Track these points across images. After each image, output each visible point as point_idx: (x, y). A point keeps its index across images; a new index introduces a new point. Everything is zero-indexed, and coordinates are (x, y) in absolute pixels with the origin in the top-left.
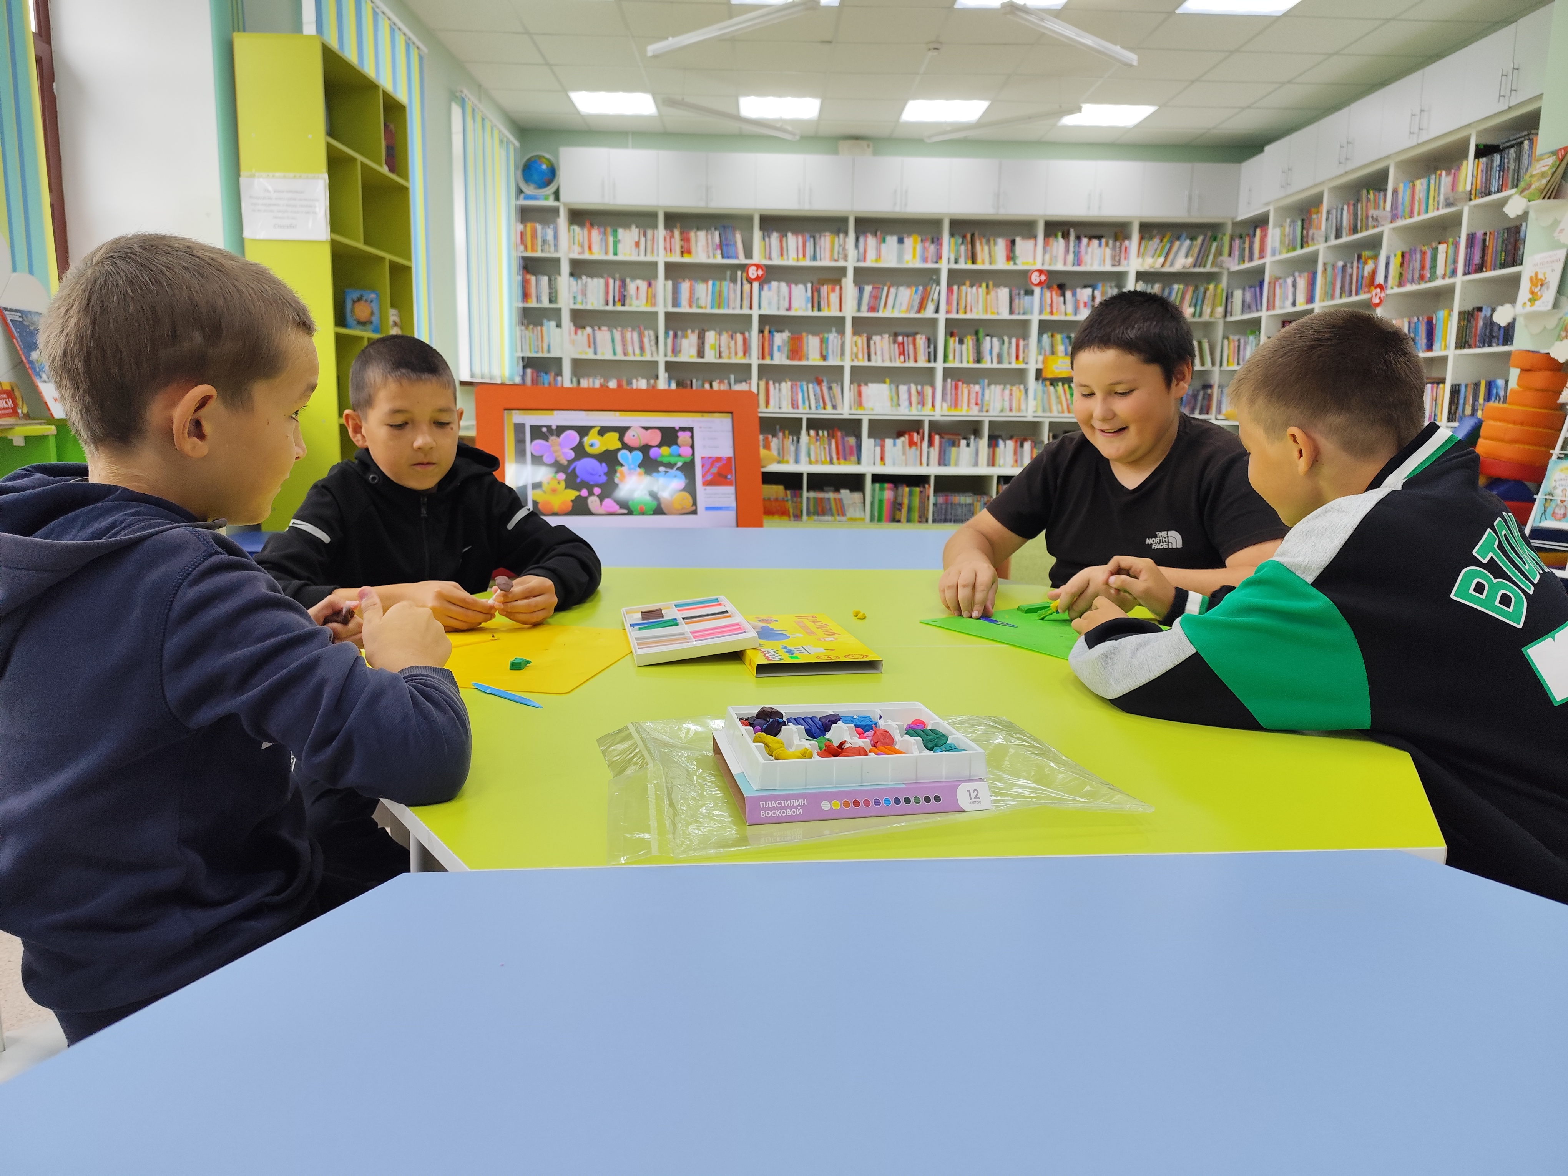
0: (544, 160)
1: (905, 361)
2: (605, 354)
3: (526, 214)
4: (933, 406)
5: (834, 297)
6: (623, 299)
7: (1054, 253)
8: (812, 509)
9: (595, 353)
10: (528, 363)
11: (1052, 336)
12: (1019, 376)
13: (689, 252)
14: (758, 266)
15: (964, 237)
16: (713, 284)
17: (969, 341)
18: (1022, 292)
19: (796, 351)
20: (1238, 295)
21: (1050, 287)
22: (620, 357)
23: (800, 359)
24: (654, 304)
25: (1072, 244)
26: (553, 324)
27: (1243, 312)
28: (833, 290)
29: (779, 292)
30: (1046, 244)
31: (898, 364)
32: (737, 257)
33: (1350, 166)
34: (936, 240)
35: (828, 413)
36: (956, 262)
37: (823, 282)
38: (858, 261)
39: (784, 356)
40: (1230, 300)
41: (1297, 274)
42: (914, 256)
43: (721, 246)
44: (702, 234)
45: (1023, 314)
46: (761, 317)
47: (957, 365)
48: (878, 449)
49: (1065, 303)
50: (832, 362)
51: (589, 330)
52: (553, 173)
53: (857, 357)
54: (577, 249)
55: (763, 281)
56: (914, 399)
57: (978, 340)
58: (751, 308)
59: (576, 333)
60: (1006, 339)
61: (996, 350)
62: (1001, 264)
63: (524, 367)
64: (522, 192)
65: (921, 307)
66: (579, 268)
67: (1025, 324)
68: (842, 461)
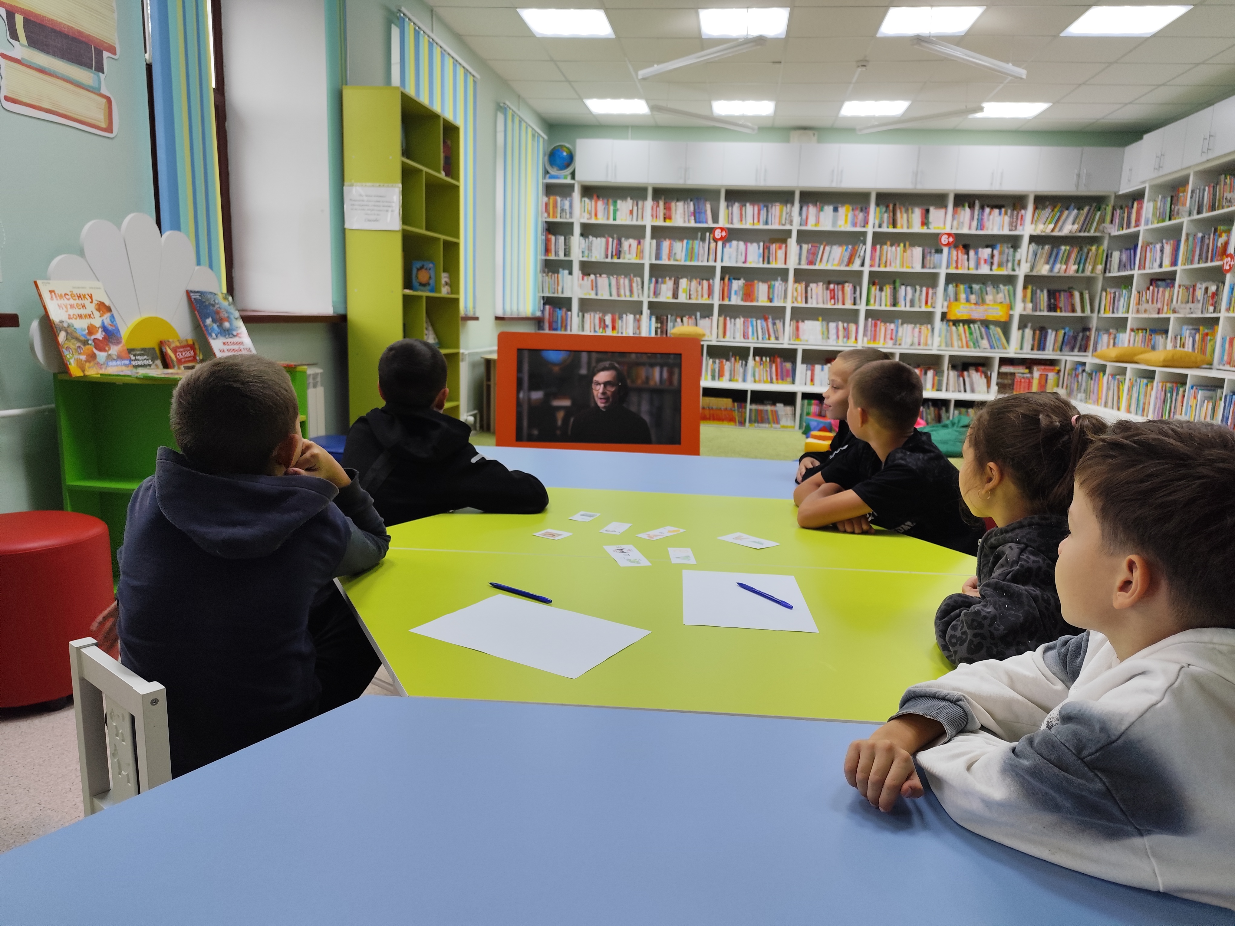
0: (565, 149)
1: (835, 304)
2: (604, 295)
3: (550, 190)
4: (856, 339)
5: (781, 254)
6: (619, 254)
7: (961, 220)
8: (753, 418)
9: (597, 294)
10: (547, 301)
11: (957, 286)
12: (926, 318)
13: (670, 218)
14: (722, 229)
15: (887, 207)
16: (687, 243)
17: (888, 289)
18: (933, 251)
19: (748, 294)
20: (1116, 255)
21: (956, 247)
22: (615, 297)
23: (751, 301)
24: (642, 258)
25: (976, 212)
26: (566, 272)
27: (1119, 271)
28: (780, 248)
29: (738, 249)
30: (955, 212)
31: (829, 306)
32: (706, 222)
33: (1211, 155)
34: (865, 209)
35: (771, 344)
36: (880, 226)
37: (773, 241)
38: (801, 225)
39: (739, 298)
40: (1109, 259)
41: (1164, 241)
42: (846, 222)
43: (694, 214)
44: (680, 204)
45: (933, 268)
46: (723, 268)
47: (876, 307)
48: (809, 373)
49: (968, 260)
50: (776, 303)
51: (592, 276)
52: (571, 158)
53: (796, 300)
54: (586, 215)
55: (726, 240)
56: (841, 333)
57: (895, 288)
58: (715, 261)
59: (583, 279)
60: (918, 288)
61: (909, 296)
62: (917, 228)
63: (544, 304)
64: (547, 172)
65: (850, 261)
66: (588, 230)
67: (935, 276)
68: (780, 381)
